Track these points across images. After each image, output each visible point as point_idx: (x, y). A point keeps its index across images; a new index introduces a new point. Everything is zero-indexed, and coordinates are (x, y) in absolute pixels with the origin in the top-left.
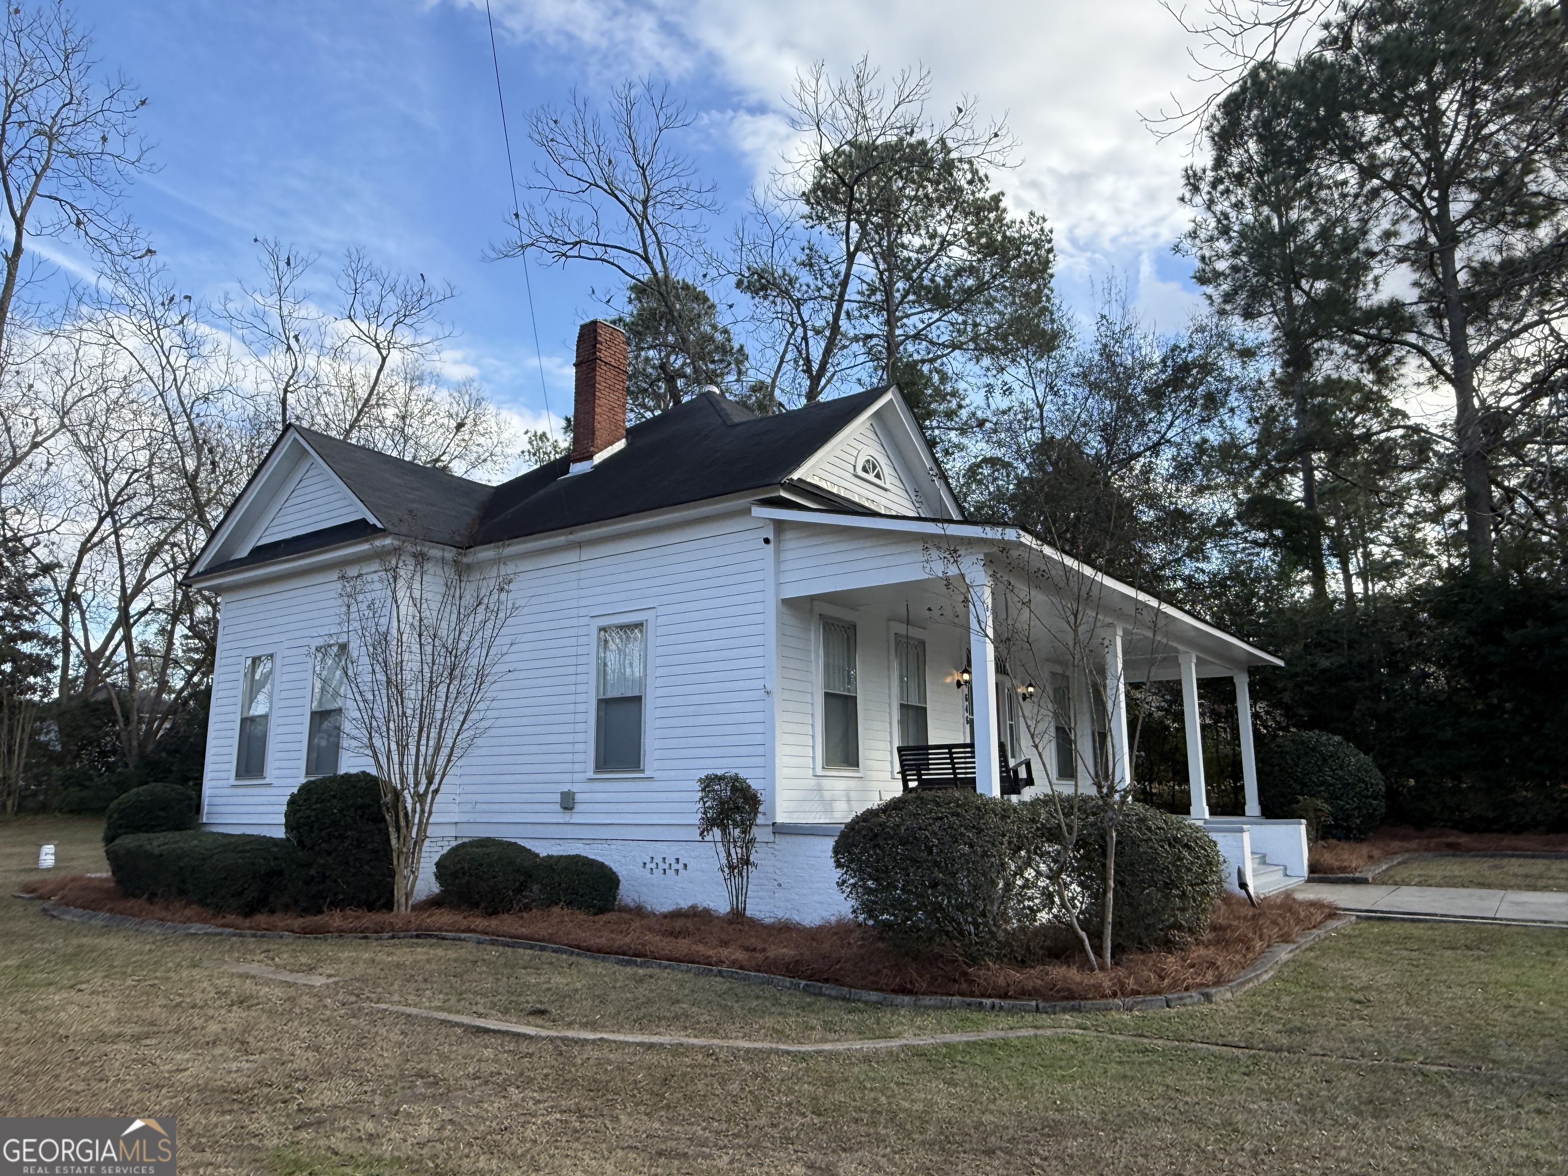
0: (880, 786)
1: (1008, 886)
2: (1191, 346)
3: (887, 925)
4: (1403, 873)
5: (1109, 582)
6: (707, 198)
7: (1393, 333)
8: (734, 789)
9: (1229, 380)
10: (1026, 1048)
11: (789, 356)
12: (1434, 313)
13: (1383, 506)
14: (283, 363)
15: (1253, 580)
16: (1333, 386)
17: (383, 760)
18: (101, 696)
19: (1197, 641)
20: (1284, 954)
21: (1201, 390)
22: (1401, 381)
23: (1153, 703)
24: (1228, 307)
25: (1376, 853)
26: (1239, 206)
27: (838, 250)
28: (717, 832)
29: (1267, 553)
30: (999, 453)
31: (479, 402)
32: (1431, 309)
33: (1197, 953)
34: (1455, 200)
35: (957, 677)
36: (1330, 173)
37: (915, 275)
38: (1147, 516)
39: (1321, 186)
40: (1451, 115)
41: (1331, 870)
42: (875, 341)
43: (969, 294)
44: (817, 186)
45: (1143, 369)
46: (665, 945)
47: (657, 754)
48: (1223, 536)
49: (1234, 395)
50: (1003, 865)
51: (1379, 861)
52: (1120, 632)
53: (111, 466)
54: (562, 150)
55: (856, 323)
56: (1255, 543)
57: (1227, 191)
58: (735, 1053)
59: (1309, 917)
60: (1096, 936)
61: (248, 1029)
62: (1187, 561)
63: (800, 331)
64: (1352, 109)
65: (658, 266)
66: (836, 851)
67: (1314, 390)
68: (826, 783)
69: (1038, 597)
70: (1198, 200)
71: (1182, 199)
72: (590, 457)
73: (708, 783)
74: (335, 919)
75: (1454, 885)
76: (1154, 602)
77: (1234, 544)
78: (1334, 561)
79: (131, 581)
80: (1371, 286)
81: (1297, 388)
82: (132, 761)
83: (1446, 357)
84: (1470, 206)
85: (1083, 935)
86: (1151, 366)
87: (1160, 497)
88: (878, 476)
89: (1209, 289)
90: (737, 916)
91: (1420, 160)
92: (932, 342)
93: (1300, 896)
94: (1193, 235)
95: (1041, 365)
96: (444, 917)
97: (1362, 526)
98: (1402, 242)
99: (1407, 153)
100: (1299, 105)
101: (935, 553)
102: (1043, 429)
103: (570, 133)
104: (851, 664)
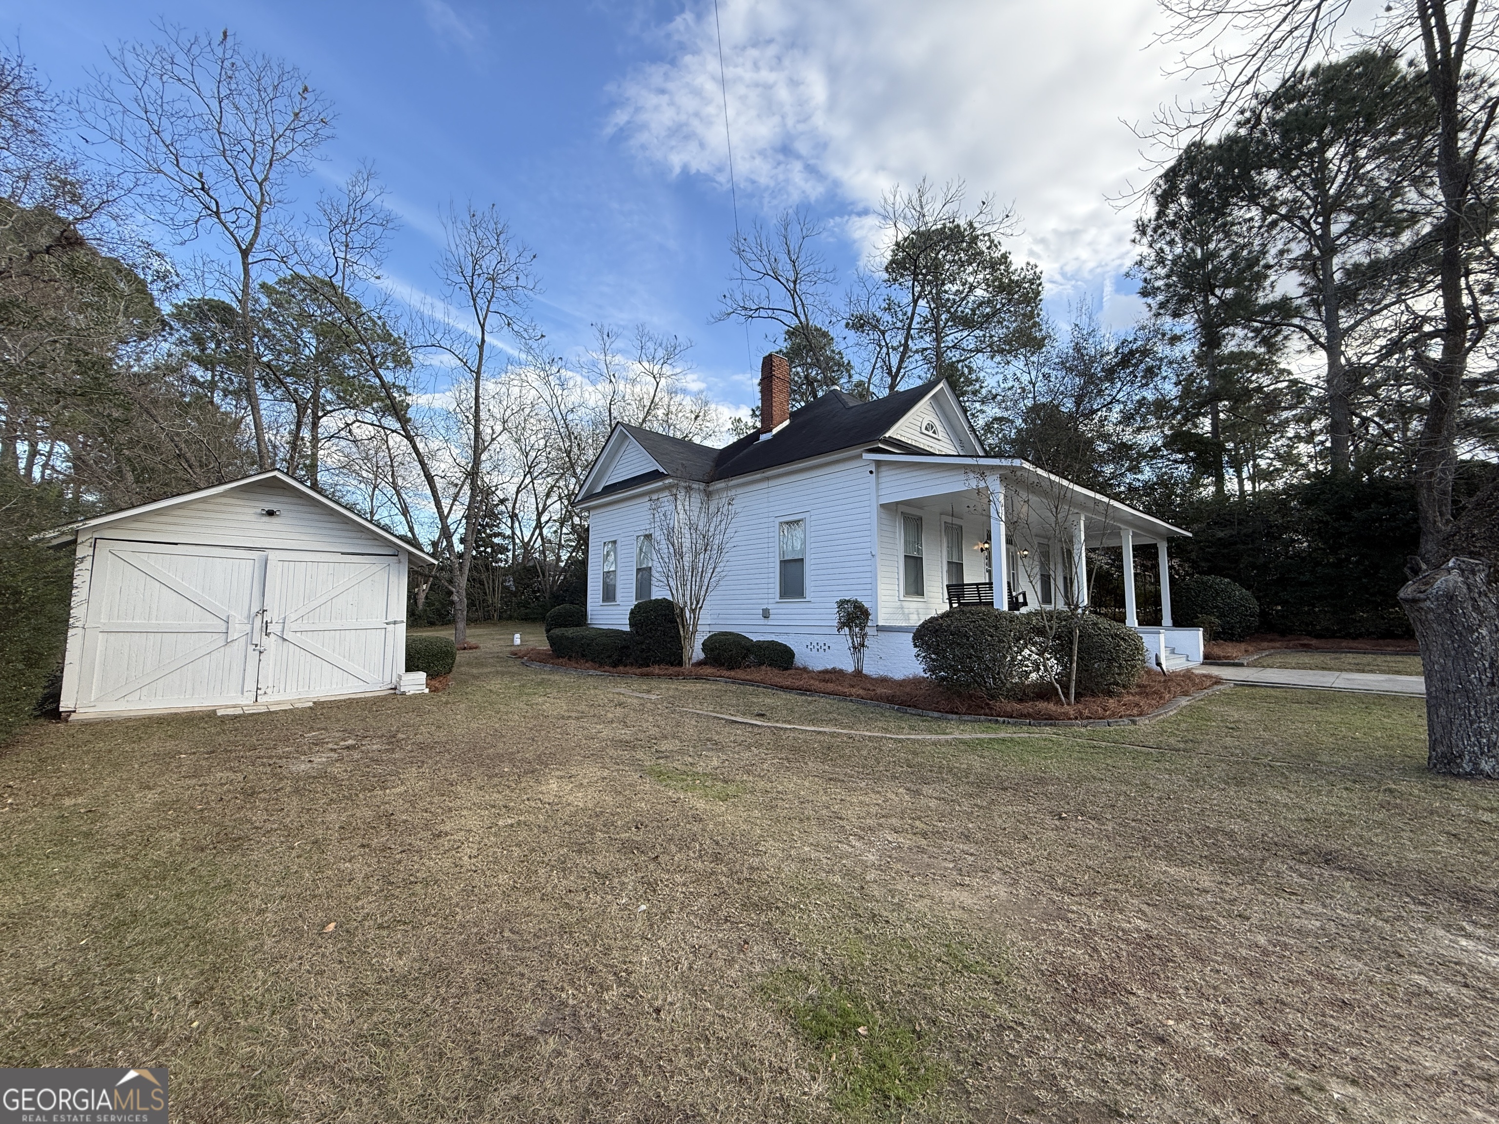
0: (936, 606)
1: (1013, 659)
2: (1135, 339)
3: (943, 679)
4: (1270, 661)
5: (1077, 488)
6: (830, 276)
7: (1282, 319)
8: (855, 607)
9: (1161, 359)
10: (1023, 743)
11: (878, 365)
12: (1316, 304)
13: (1269, 434)
14: (609, 388)
15: (1173, 485)
16: (1237, 357)
17: (674, 592)
18: (531, 564)
19: (1134, 523)
20: (1184, 702)
21: (1143, 366)
22: (1286, 350)
23: (1103, 561)
24: (1162, 311)
25: (1250, 649)
26: (1172, 243)
27: (906, 299)
28: (847, 629)
29: (1184, 467)
30: (1006, 414)
31: (706, 403)
32: (1312, 300)
33: (1127, 699)
34: (1336, 222)
35: (981, 546)
36: (1241, 214)
37: (952, 310)
38: (1102, 447)
39: (1233, 224)
40: (1337, 162)
41: (1219, 658)
42: (929, 351)
43: (988, 318)
44: (892, 262)
45: (1102, 356)
46: (821, 686)
47: (813, 589)
48: (1152, 458)
49: (1164, 368)
50: (1010, 647)
51: (1253, 653)
52: (1083, 518)
53: (528, 448)
54: (749, 256)
55: (916, 342)
56: (1175, 461)
57: (1164, 233)
58: (863, 737)
59: (1202, 682)
60: (1066, 688)
61: (626, 716)
62: (1128, 474)
63: (884, 350)
64: (1259, 168)
65: (803, 319)
66: (914, 639)
67: (1221, 360)
68: (905, 604)
69: (1034, 499)
70: (1145, 241)
71: (1134, 241)
72: (771, 431)
73: (842, 604)
74: (656, 669)
75: (1304, 668)
76: (1106, 500)
77: (1160, 463)
78: (1231, 471)
79: (541, 506)
80: (1269, 289)
81: (1210, 360)
82: (547, 595)
83: (1321, 331)
84: (1347, 226)
85: (1058, 686)
86: (1108, 354)
87: (1111, 435)
88: (934, 432)
89: (1150, 300)
90: (858, 673)
91: (1309, 197)
92: (964, 350)
93: (1196, 672)
94: (1140, 263)
95: (1034, 359)
96: (708, 670)
97: (1253, 447)
98: (1292, 256)
99: (1299, 193)
100: (1220, 169)
101: (971, 475)
102: (1034, 398)
103: (753, 245)
104: (919, 541)
